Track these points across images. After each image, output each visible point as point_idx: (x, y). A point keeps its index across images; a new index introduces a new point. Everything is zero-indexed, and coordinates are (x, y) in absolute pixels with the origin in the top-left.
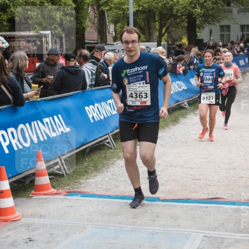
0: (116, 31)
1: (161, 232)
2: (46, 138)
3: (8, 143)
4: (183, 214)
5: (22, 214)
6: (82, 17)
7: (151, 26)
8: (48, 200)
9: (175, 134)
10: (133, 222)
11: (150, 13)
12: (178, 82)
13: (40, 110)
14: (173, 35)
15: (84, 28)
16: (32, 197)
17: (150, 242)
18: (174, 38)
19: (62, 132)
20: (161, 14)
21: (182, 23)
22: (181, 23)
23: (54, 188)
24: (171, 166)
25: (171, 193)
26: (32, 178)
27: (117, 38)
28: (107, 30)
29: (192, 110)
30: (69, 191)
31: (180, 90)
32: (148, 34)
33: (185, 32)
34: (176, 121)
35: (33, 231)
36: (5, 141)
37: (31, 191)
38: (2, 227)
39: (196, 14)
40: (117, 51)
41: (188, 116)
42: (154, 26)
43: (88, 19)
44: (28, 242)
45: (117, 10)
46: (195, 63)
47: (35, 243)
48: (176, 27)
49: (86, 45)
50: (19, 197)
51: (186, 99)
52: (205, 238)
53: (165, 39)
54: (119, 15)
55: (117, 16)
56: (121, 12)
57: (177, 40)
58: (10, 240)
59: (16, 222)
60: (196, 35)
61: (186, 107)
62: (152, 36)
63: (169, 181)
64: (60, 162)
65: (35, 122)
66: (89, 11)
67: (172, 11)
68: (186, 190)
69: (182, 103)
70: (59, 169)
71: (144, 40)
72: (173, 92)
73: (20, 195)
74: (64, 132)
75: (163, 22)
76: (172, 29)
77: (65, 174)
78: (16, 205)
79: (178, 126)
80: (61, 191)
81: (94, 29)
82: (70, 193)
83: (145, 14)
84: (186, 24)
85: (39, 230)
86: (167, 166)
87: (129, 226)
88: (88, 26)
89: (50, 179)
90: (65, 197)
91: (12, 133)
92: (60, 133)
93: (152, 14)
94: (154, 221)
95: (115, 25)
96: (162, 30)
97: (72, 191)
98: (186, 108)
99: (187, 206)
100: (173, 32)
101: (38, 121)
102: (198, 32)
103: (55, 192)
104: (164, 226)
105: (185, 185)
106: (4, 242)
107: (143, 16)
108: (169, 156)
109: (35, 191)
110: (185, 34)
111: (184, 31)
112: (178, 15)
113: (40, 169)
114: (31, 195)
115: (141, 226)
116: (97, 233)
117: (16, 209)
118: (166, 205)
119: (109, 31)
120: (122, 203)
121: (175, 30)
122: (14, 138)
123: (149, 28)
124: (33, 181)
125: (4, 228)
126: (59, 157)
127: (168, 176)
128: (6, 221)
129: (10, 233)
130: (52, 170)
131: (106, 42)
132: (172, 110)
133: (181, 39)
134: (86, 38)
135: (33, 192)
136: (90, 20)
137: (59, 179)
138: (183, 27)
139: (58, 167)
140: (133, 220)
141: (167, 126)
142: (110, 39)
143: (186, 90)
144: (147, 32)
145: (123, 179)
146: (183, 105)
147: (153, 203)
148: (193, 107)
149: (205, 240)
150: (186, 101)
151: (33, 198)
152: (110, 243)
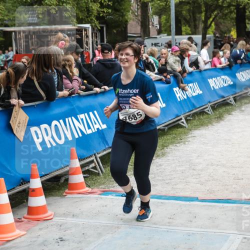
0: (160, 24)
1: (197, 233)
2: (81, 135)
3: (41, 140)
4: (222, 215)
5: (55, 213)
6: (125, 9)
7: (197, 18)
8: (81, 199)
9: (218, 131)
10: (169, 223)
11: (195, 4)
12: (223, 77)
13: (75, 106)
14: (221, 27)
15: (127, 21)
16: (65, 195)
17: (186, 243)
18: (223, 30)
19: (98, 129)
20: (206, 5)
21: (231, 14)
22: (229, 14)
23: (89, 187)
24: (212, 165)
25: (211, 193)
26: (66, 177)
27: (162, 31)
28: (151, 23)
29: (238, 107)
30: (105, 190)
31: (225, 85)
32: (193, 27)
33: (235, 23)
34: (220, 118)
35: (65, 231)
36: (38, 138)
37: (65, 190)
38: (34, 226)
39: (243, 5)
40: (160, 45)
41: (233, 113)
42: (200, 18)
43: (131, 11)
44: (59, 242)
45: (159, 2)
46: (242, 58)
47: (67, 243)
48: (224, 19)
49: (129, 39)
50: (52, 195)
51: (232, 95)
52: (244, 240)
53: (213, 32)
54: (162, 7)
55: (159, 8)
56: (163, 4)
57: (225, 33)
58: (41, 240)
59: (48, 221)
60: (246, 27)
61: (232, 103)
62: (198, 28)
63: (210, 181)
64: (95, 160)
65: (70, 118)
66: (132, 2)
67: (218, 2)
68: (227, 190)
69: (228, 99)
70: (95, 168)
71: (190, 32)
72: (218, 88)
73: (53, 194)
74: (100, 129)
75: (208, 14)
76: (219, 20)
77: (100, 172)
78: (48, 204)
79: (222, 123)
80: (96, 190)
81: (137, 22)
82: (105, 192)
83: (189, 5)
84: (235, 16)
85: (71, 230)
86: (208, 165)
87: (165, 227)
88: (131, 19)
89: (84, 177)
90: (100, 196)
91: (46, 130)
92: (96, 130)
93: (196, 5)
94: (191, 221)
95: (160, 18)
96: (207, 22)
97: (107, 189)
98: (232, 105)
99: (227, 207)
100: (221, 24)
101: (73, 118)
102: (248, 24)
103: (89, 191)
104: (202, 227)
105: (225, 185)
106: (35, 241)
107: (188, 7)
108: (210, 155)
109: (69, 190)
110: (234, 25)
111: (233, 22)
112: (224, 5)
113: (73, 167)
114: (64, 194)
115: (178, 226)
116: (131, 233)
117: (48, 208)
118: (204, 206)
119: (153, 23)
120: (158, 202)
121: (224, 22)
122: (47, 135)
123: (195, 20)
124: (67, 180)
125: (35, 228)
126: (95, 155)
127: (209, 175)
128: (38, 220)
129: (41, 233)
130: (87, 168)
131: (149, 35)
132: (217, 106)
133: (230, 31)
134: (128, 32)
135: (67, 191)
136: (133, 13)
137: (95, 178)
138: (232, 19)
139: (93, 165)
140: (169, 220)
141: (211, 123)
142: (153, 32)
143: (231, 85)
144: (193, 23)
145: (160, 178)
146: (228, 101)
147: (191, 203)
148: (239, 103)
149: (244, 242)
150: (231, 97)
151: (67, 197)
152: (144, 244)
